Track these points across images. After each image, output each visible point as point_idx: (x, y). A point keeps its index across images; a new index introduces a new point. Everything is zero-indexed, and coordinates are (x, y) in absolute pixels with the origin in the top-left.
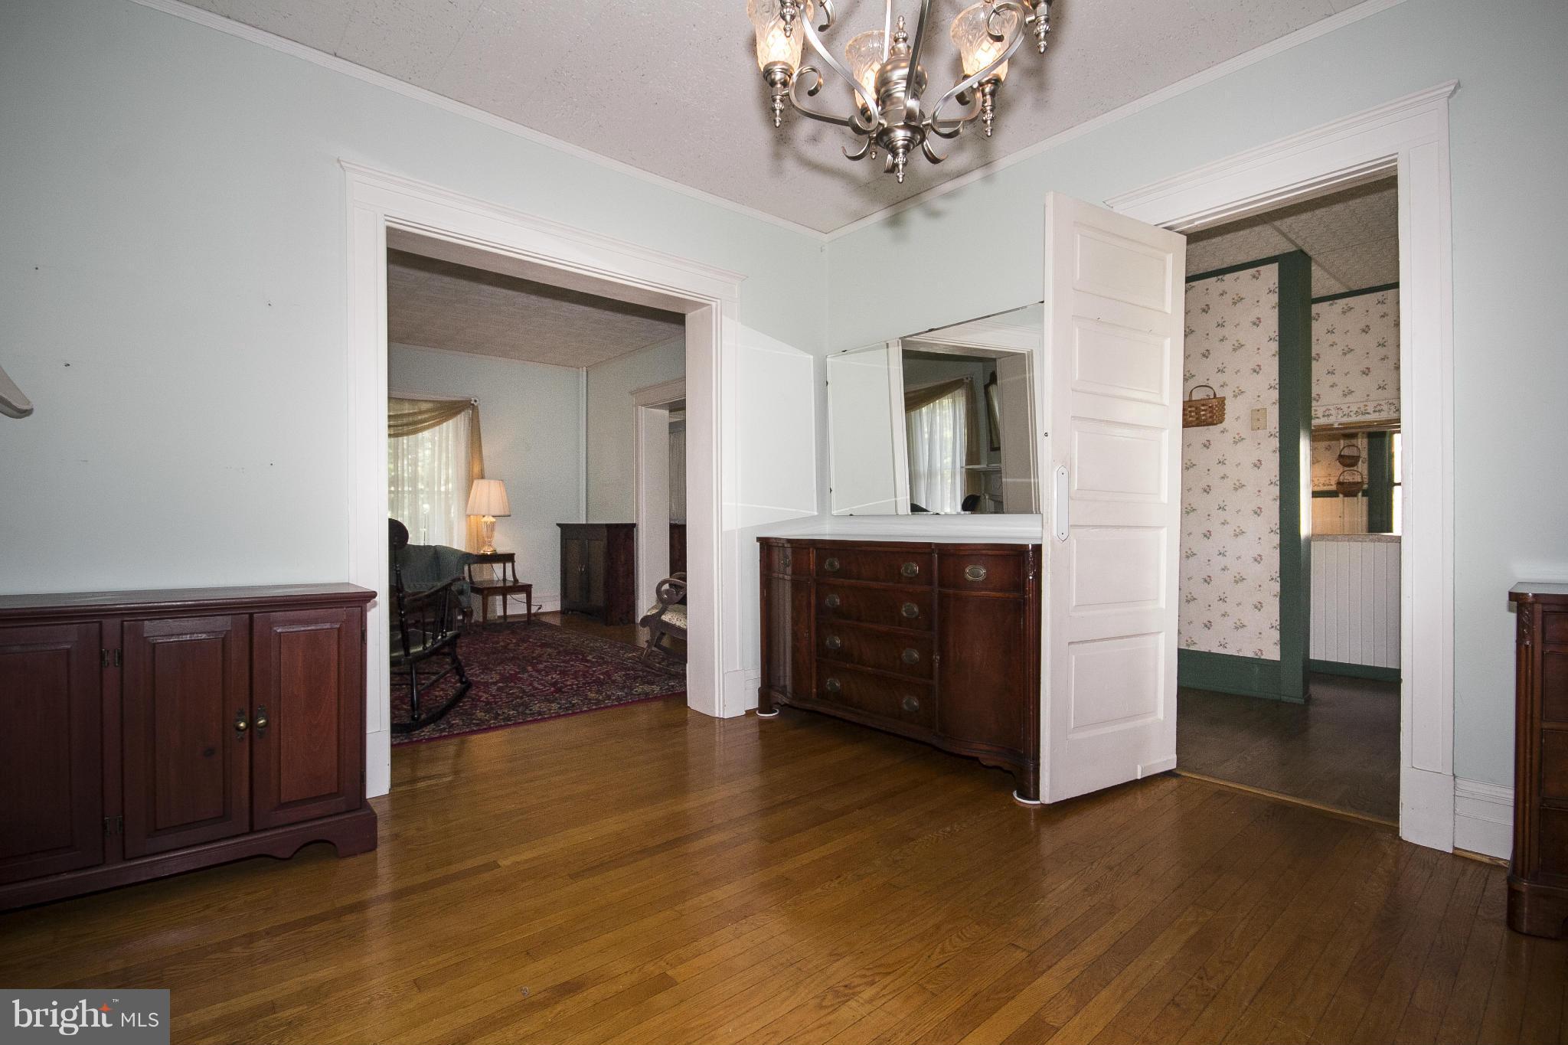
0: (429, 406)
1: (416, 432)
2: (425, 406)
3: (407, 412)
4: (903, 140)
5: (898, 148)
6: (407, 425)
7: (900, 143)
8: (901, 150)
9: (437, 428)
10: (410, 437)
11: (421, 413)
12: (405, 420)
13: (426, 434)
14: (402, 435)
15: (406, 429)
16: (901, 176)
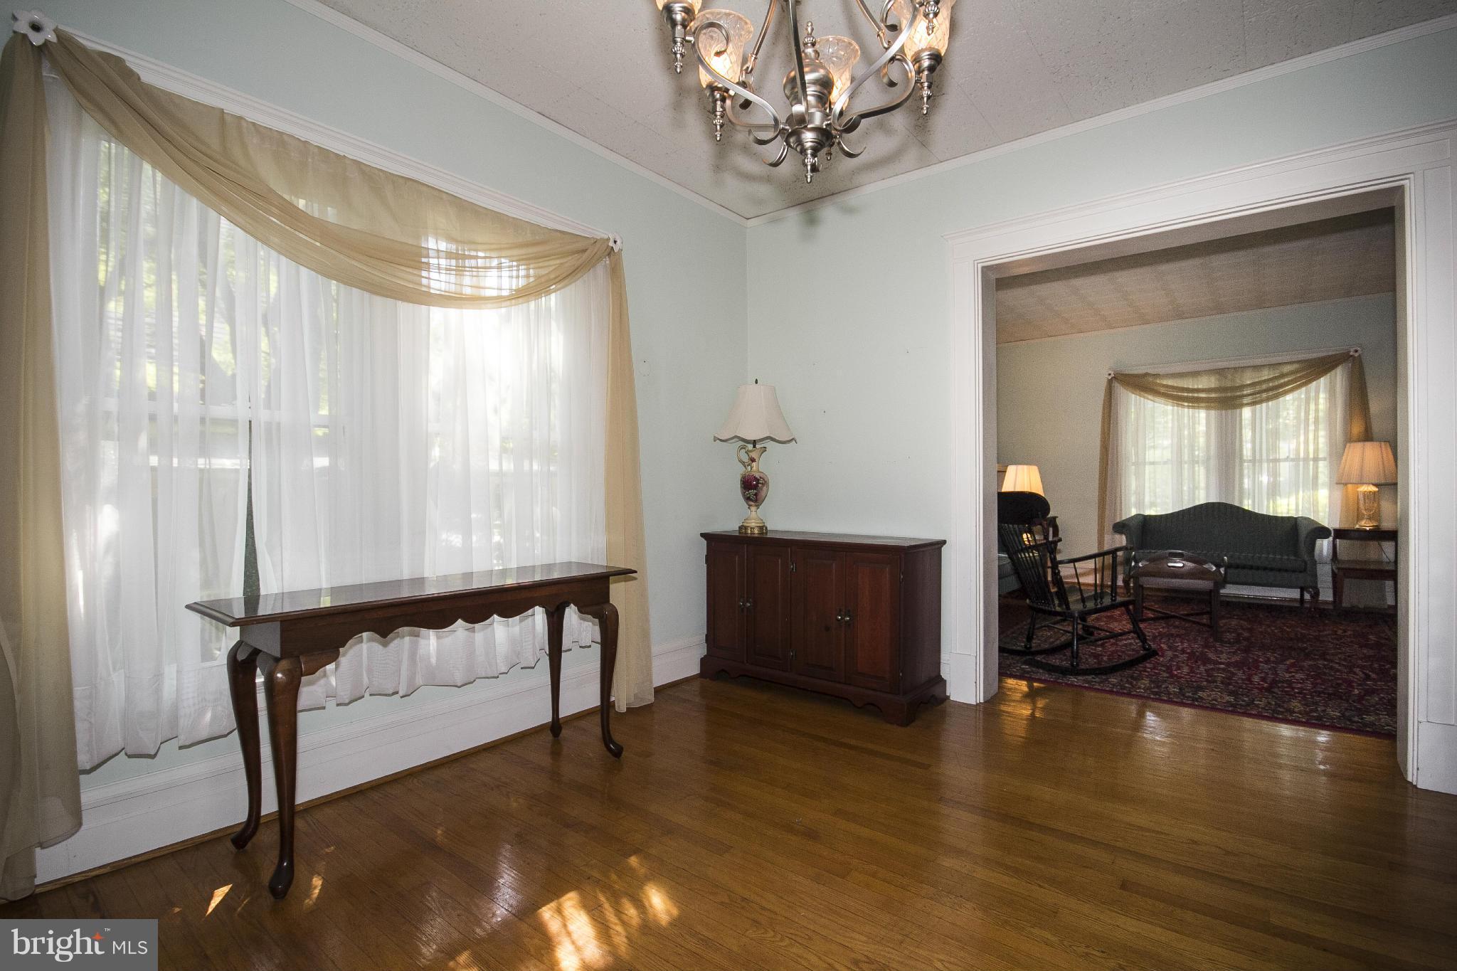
0: (1295, 366)
1: (1276, 397)
2: (1287, 369)
3: (1266, 378)
4: (811, 142)
5: (807, 149)
6: (1266, 391)
7: (808, 145)
8: (809, 152)
9: (1304, 389)
10: (1270, 403)
11: (1282, 376)
12: (1264, 387)
13: (1289, 397)
14: (1261, 402)
15: (1264, 395)
16: (809, 176)
